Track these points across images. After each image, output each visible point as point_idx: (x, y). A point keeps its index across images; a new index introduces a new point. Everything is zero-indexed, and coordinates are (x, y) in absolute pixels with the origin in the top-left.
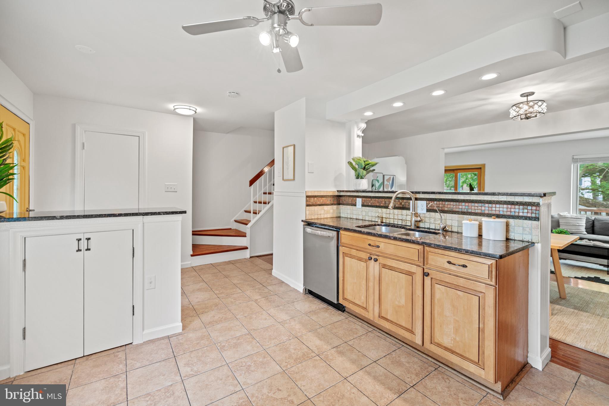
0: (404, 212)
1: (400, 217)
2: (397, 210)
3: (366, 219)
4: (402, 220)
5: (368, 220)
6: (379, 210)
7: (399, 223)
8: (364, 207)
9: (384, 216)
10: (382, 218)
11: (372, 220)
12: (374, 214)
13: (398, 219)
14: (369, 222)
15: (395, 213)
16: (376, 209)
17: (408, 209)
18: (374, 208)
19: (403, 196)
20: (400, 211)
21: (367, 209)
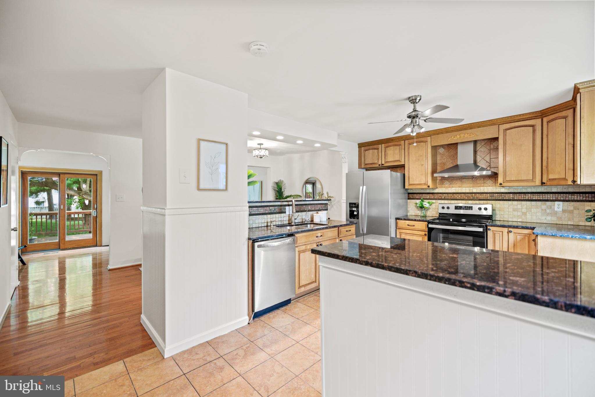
0: (283, 215)
1: (280, 219)
2: (278, 214)
3: (253, 227)
4: (281, 221)
5: (255, 227)
6: (265, 216)
7: (279, 224)
8: (251, 217)
9: (269, 221)
10: (267, 222)
11: (259, 226)
12: (260, 221)
13: (279, 221)
14: (256, 228)
15: (276, 217)
16: (263, 216)
17: (285, 212)
18: (260, 216)
19: (281, 204)
20: (280, 215)
21: (254, 218)
